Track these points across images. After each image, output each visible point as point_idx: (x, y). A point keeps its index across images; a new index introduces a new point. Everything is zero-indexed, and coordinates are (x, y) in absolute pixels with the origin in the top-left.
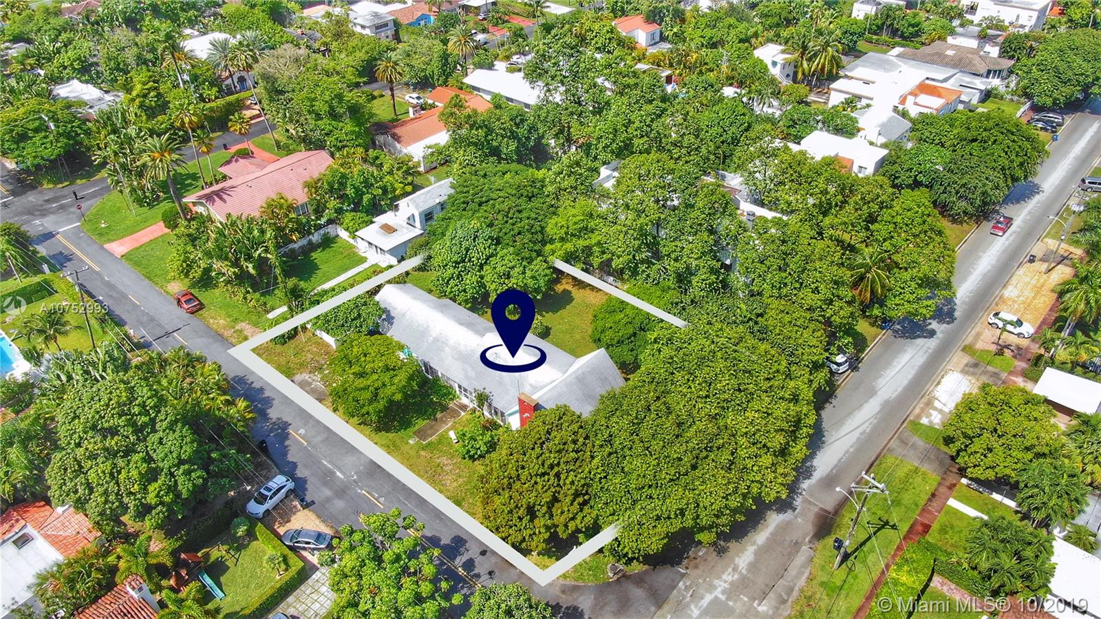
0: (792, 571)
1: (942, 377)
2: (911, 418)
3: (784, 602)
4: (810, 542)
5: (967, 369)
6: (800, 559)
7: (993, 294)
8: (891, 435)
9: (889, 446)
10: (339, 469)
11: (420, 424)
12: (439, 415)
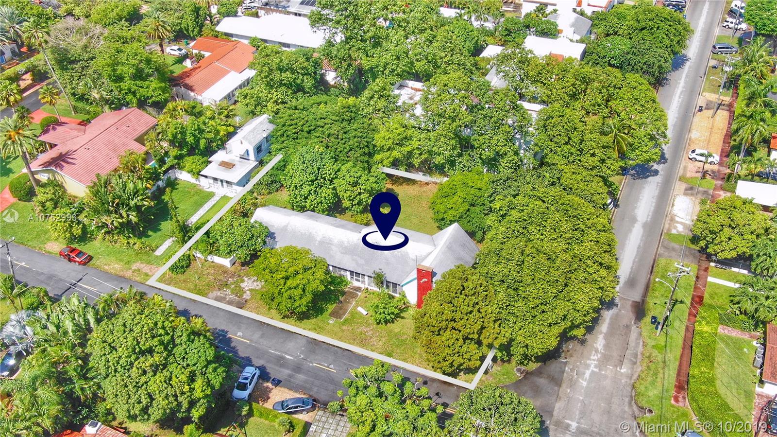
0: (632, 344)
1: (674, 201)
2: (665, 231)
3: (635, 363)
4: (635, 323)
5: (686, 192)
6: (633, 335)
7: (684, 138)
8: (657, 245)
9: (658, 252)
10: (286, 353)
11: (331, 307)
12: (341, 298)
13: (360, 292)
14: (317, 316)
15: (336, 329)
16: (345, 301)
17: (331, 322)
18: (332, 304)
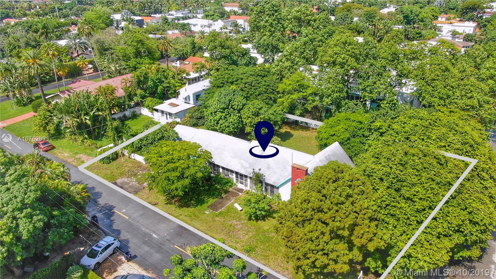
10: (155, 232)
11: (211, 201)
12: (223, 195)
13: (241, 193)
14: (197, 206)
15: (209, 219)
16: (226, 198)
17: (207, 212)
18: (213, 198)
